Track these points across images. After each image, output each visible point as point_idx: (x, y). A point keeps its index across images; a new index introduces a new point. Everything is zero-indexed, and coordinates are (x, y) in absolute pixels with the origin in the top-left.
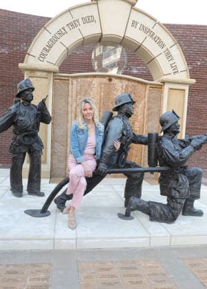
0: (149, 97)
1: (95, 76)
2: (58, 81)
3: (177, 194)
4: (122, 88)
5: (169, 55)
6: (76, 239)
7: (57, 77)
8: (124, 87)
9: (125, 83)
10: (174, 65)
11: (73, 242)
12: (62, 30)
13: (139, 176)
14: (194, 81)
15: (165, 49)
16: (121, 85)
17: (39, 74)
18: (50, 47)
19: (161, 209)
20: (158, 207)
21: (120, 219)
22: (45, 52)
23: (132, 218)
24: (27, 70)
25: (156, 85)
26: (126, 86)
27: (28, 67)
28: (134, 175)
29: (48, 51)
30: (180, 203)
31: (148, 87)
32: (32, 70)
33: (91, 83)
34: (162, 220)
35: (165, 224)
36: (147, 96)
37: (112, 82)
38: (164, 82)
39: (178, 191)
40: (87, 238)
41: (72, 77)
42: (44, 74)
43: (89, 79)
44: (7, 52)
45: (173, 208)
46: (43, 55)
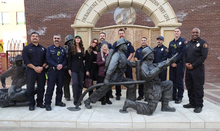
0: (151, 37)
1: (116, 28)
2: (94, 32)
3: (153, 97)
4: (133, 33)
5: (162, 10)
6: (89, 122)
7: (93, 30)
8: (135, 32)
9: (135, 30)
10: (166, 16)
11: (87, 124)
12: (95, 3)
13: (133, 87)
14: (181, 24)
15: (159, 6)
16: (132, 31)
17: (82, 30)
18: (88, 13)
19: (143, 106)
20: (141, 105)
21: (120, 113)
22: (85, 17)
23: (127, 112)
24: (76, 28)
25: (155, 29)
26: (136, 31)
27: (76, 27)
28: (130, 86)
29: (87, 16)
30: (154, 103)
31: (150, 31)
32: (79, 28)
33: (114, 31)
34: (144, 113)
35: (145, 116)
36: (150, 36)
37: (127, 30)
38: (160, 27)
39: (153, 95)
40: (95, 122)
41: (102, 29)
42: (86, 29)
43: (112, 30)
44: (70, 17)
45: (151, 106)
46: (84, 19)
